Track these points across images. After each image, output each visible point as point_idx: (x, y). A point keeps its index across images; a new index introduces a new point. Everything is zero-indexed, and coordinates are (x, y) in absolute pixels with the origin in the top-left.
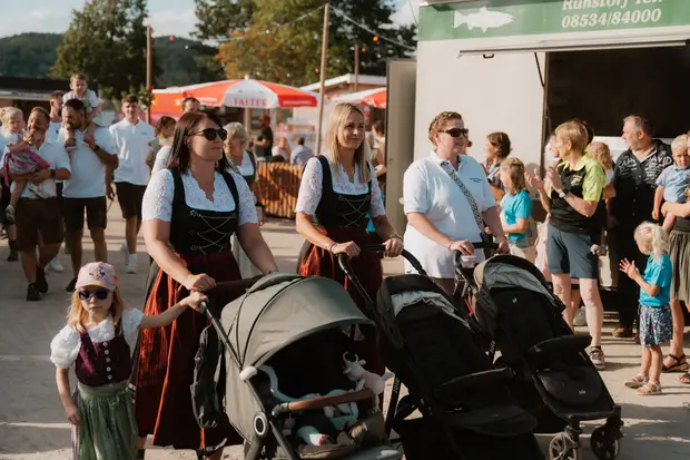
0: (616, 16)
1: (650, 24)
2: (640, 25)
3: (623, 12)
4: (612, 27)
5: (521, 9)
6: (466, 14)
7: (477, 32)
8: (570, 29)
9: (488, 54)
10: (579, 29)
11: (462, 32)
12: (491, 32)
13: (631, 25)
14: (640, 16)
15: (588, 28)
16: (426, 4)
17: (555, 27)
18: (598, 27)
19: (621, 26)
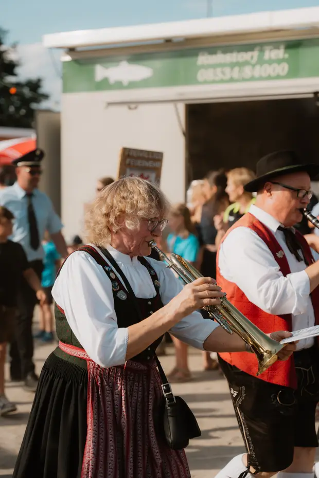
0: (248, 71)
1: (278, 77)
2: (269, 78)
3: (254, 66)
4: (244, 80)
5: (159, 64)
6: (107, 68)
7: (119, 86)
8: (206, 82)
9: (132, 105)
10: (214, 82)
11: (104, 85)
12: (132, 85)
13: (261, 79)
14: (269, 70)
15: (222, 81)
16: (68, 58)
17: (191, 80)
18: (232, 80)
19: (252, 79)
